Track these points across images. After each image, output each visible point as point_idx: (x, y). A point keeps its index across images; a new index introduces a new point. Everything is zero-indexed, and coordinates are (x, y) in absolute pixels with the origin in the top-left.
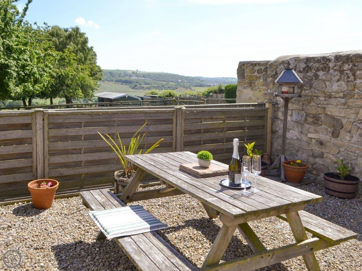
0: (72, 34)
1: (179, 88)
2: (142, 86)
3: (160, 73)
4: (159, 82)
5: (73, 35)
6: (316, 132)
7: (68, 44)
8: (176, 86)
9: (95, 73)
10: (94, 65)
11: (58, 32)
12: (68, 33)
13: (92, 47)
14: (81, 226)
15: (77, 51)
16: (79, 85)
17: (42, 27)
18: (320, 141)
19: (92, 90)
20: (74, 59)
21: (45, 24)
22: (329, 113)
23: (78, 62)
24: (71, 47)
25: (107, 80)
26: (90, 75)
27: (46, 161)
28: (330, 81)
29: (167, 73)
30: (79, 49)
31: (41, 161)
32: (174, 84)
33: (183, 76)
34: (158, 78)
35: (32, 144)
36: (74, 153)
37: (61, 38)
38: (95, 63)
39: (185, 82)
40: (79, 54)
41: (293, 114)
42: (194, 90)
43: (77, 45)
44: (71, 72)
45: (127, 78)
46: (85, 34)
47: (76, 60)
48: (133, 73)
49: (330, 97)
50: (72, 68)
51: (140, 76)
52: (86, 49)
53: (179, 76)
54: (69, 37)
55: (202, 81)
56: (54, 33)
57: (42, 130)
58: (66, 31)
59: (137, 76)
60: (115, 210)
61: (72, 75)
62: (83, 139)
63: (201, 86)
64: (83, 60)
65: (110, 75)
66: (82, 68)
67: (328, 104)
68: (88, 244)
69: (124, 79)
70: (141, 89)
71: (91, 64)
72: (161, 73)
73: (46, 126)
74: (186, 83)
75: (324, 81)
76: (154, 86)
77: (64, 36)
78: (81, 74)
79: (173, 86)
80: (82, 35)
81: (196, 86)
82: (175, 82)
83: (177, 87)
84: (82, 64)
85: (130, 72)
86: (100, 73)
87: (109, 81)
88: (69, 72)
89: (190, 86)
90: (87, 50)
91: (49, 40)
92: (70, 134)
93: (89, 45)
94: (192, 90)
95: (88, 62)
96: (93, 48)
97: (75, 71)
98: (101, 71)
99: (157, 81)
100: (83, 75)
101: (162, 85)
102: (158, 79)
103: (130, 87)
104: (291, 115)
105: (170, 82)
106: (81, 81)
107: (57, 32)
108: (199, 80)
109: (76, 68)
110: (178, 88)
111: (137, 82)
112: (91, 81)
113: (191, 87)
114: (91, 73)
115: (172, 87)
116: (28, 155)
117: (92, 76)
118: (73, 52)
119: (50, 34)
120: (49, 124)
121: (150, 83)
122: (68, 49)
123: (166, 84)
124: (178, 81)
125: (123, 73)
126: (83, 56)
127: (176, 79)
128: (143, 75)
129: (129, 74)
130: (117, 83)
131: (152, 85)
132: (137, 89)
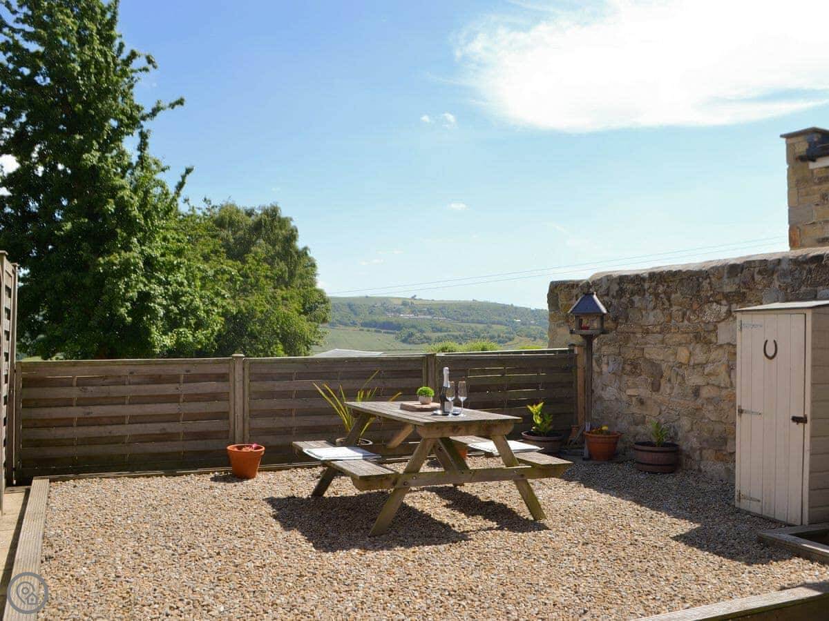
0: (263, 221)
1: (517, 339)
2: (424, 334)
3: (467, 302)
4: (467, 324)
5: (265, 224)
6: (636, 386)
7: (254, 243)
8: (509, 333)
9: (314, 305)
10: (309, 288)
11: (234, 217)
12: (253, 217)
13: (306, 248)
15: (273, 258)
16: (278, 334)
17: (199, 209)
18: (641, 399)
19: (306, 345)
20: (266, 277)
21: (207, 203)
22: (647, 356)
23: (276, 282)
24: (259, 250)
25: (341, 323)
26: (302, 311)
27: (247, 425)
28: (646, 309)
29: (485, 303)
30: (278, 254)
31: (241, 426)
32: (503, 328)
33: (527, 309)
34: (464, 315)
35: (229, 400)
36: (282, 416)
37: (239, 229)
38: (313, 284)
39: (530, 324)
40: (278, 265)
41: (610, 362)
43: (274, 246)
44: (260, 305)
45: (390, 315)
46: (291, 219)
47: (271, 278)
48: (405, 303)
49: (647, 332)
50: (262, 295)
51: (420, 311)
52: (294, 254)
53: (516, 308)
54: (258, 227)
56: (224, 221)
57: (241, 382)
58: (250, 213)
59: (413, 312)
61: (262, 312)
62: (294, 396)
64: (287, 280)
65: (348, 310)
66: (285, 296)
67: (646, 344)
69: (382, 319)
70: (423, 343)
71: (304, 286)
72: (471, 303)
73: (246, 377)
74: (534, 325)
75: (640, 310)
76: (456, 334)
77: (246, 225)
78: (282, 309)
80: (284, 222)
82: (506, 325)
83: (511, 336)
84: (284, 288)
85: (396, 302)
86: (323, 305)
87: (346, 325)
88: (256, 305)
89: (542, 332)
90: (296, 256)
91: (214, 237)
92: (277, 389)
93: (300, 244)
95: (297, 282)
96: (309, 250)
97: (269, 303)
98: (325, 301)
99: (462, 322)
100: (286, 311)
101: (475, 333)
102: (465, 319)
103: (397, 338)
104: (608, 364)
105: (493, 323)
106: (282, 324)
107: (231, 218)
109: (270, 297)
110: (513, 339)
111: (413, 327)
112: (303, 325)
114: (304, 305)
115: (499, 336)
116: (224, 416)
117: (305, 313)
118: (265, 260)
119: (215, 222)
120: (250, 374)
121: (445, 329)
122: (253, 255)
123: (485, 330)
124: (513, 322)
125: (379, 304)
126: (287, 269)
127: (510, 317)
128: (428, 310)
129: (395, 308)
130: (366, 329)
131: (450, 333)
132: (414, 343)
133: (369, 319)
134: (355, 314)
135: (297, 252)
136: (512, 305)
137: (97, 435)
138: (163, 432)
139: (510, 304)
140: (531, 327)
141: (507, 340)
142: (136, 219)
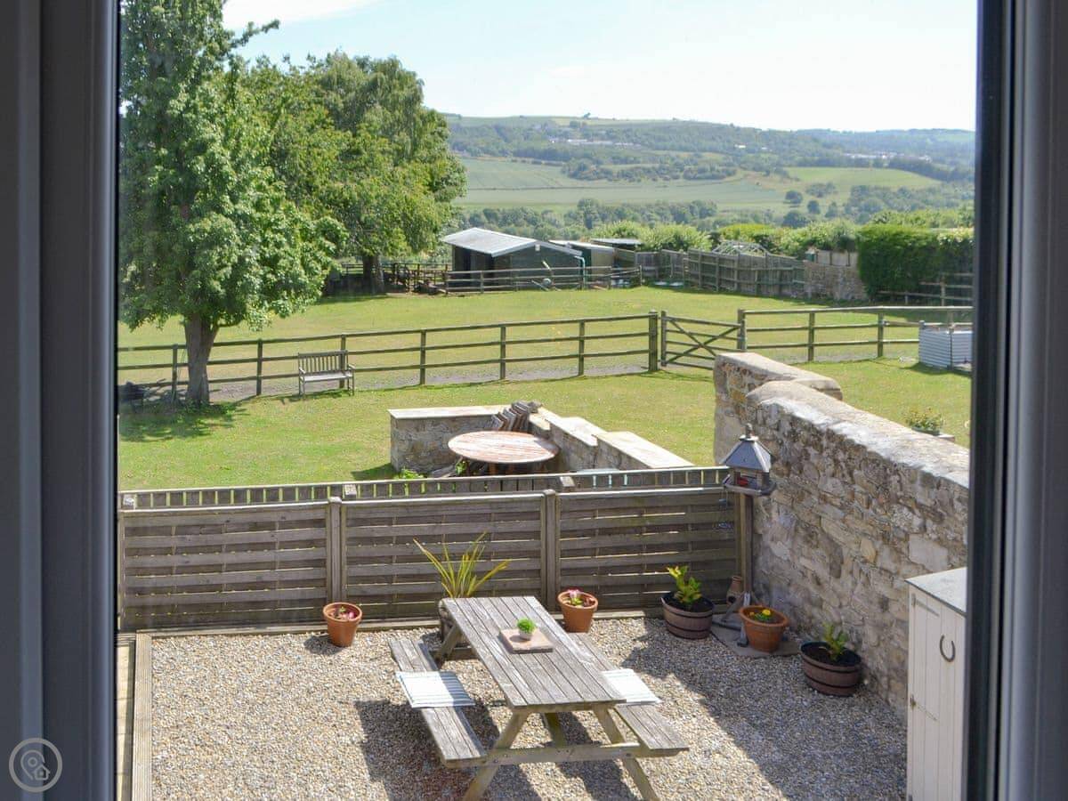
0: (379, 80)
1: (740, 173)
2: (602, 167)
3: (665, 122)
4: (665, 152)
5: (381, 83)
6: (811, 558)
7: (368, 110)
8: (729, 165)
10: (438, 163)
11: (344, 73)
13: (433, 111)
14: (391, 681)
15: (392, 127)
16: (399, 222)
17: (301, 68)
18: (817, 578)
19: (434, 232)
20: (383, 152)
21: (311, 60)
22: (825, 529)
23: (395, 158)
24: (375, 118)
25: (487, 152)
27: (344, 573)
28: (823, 471)
29: (691, 122)
30: (398, 121)
31: (338, 572)
32: (719, 157)
33: (754, 130)
34: (660, 139)
35: (325, 546)
36: (382, 563)
37: (350, 90)
39: (760, 151)
40: (398, 135)
42: (797, 180)
43: (393, 111)
45: (553, 141)
46: (415, 74)
47: (390, 153)
48: (574, 125)
49: (825, 499)
50: (378, 175)
51: (596, 135)
52: (418, 119)
53: (738, 129)
54: (372, 87)
55: (826, 146)
56: (332, 80)
57: (338, 528)
58: (363, 64)
59: (586, 136)
60: (426, 674)
61: (378, 196)
62: (394, 542)
63: (825, 163)
64: (410, 153)
65: (495, 134)
66: (407, 173)
67: (823, 513)
68: (398, 706)
69: (543, 146)
70: (599, 178)
71: (430, 158)
72: (670, 122)
73: (343, 522)
74: (765, 152)
75: (816, 468)
76: (649, 166)
77: (359, 85)
79: (717, 167)
80: (406, 79)
81: (803, 164)
82: (722, 153)
83: (731, 169)
84: (406, 164)
85: (561, 123)
87: (493, 154)
88: (371, 189)
89: (778, 164)
90: (420, 122)
91: (320, 102)
94: (789, 177)
95: (423, 153)
99: (658, 149)
100: (408, 194)
101: (676, 165)
102: (661, 144)
103: (563, 172)
105: (704, 151)
106: (404, 209)
107: (340, 76)
108: (815, 140)
109: (389, 176)
110: (734, 173)
111: (587, 156)
113: (785, 169)
115: (712, 169)
116: (321, 563)
119: (320, 83)
120: (348, 520)
121: (632, 159)
122: (367, 124)
123: (692, 160)
124: (734, 148)
125: (538, 127)
126: (409, 140)
127: (729, 141)
128: (607, 134)
129: (560, 131)
130: (519, 159)
131: (639, 165)
132: (588, 179)
133: (525, 145)
134: (506, 140)
135: (421, 117)
136: (732, 125)
137: (195, 583)
138: (259, 580)
139: (729, 123)
140: (763, 156)
141: (724, 174)
142: (228, 176)
